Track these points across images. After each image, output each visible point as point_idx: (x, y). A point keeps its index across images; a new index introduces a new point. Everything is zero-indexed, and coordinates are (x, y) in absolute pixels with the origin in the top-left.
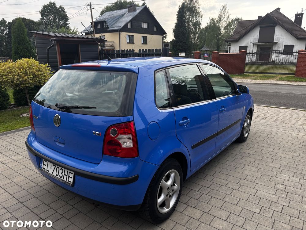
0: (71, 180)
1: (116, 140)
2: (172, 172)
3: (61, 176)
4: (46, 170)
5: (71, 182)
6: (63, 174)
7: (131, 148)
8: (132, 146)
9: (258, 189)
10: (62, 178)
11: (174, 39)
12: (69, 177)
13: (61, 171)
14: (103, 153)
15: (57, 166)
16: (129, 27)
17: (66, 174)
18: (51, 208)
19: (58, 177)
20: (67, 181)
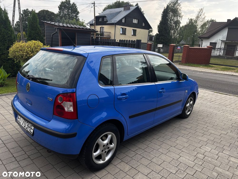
0: (32, 131)
1: (62, 105)
2: (109, 134)
3: (27, 128)
4: (19, 122)
5: (32, 133)
6: (28, 126)
7: (72, 112)
8: (72, 111)
9: (182, 155)
10: (27, 129)
11: (158, 33)
12: (31, 129)
13: (27, 124)
14: (53, 114)
15: (25, 121)
16: (123, 22)
17: (30, 126)
18: (23, 150)
19: (25, 128)
20: (30, 131)
